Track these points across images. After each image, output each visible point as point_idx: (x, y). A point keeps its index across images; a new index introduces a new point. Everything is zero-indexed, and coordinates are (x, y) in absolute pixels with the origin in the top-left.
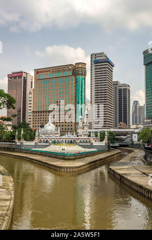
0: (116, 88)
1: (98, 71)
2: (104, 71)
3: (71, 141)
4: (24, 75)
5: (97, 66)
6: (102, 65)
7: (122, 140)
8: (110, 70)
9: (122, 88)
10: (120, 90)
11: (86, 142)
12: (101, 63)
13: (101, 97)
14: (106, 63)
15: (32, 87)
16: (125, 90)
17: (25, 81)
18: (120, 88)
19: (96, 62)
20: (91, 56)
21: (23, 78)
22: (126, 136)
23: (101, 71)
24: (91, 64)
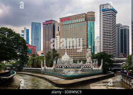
0: (118, 29)
1: (105, 17)
2: (109, 17)
3: (78, 67)
4: (53, 22)
5: (104, 13)
6: (108, 13)
7: (119, 66)
8: (114, 16)
9: (123, 28)
10: (122, 30)
11: (88, 67)
12: (107, 11)
13: (107, 36)
14: (110, 11)
15: (59, 31)
16: (125, 30)
17: (54, 27)
18: (122, 28)
19: (104, 11)
20: (100, 6)
21: (52, 24)
22: (122, 63)
23: (107, 17)
24: (100, 12)
